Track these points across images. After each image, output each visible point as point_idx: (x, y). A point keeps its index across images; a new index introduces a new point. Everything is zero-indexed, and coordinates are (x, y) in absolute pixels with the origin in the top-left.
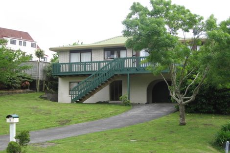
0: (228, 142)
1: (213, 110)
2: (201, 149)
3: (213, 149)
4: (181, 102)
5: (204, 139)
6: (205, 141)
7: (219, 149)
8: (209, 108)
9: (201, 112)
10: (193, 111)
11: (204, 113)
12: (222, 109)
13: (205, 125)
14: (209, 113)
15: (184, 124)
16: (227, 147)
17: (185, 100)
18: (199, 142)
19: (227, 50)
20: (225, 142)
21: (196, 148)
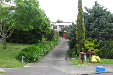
0: (23, 56)
1: (22, 42)
2: (9, 60)
3: (16, 60)
4: (4, 37)
5: (13, 55)
6: (12, 56)
7: (19, 60)
8: (20, 40)
9: (16, 43)
10: (12, 42)
11: (18, 43)
12: (26, 41)
13: (16, 48)
14: (20, 43)
15: (5, 48)
16: (23, 59)
17: (6, 36)
18: (9, 57)
19: (25, 12)
20: (22, 56)
21: (7, 60)
